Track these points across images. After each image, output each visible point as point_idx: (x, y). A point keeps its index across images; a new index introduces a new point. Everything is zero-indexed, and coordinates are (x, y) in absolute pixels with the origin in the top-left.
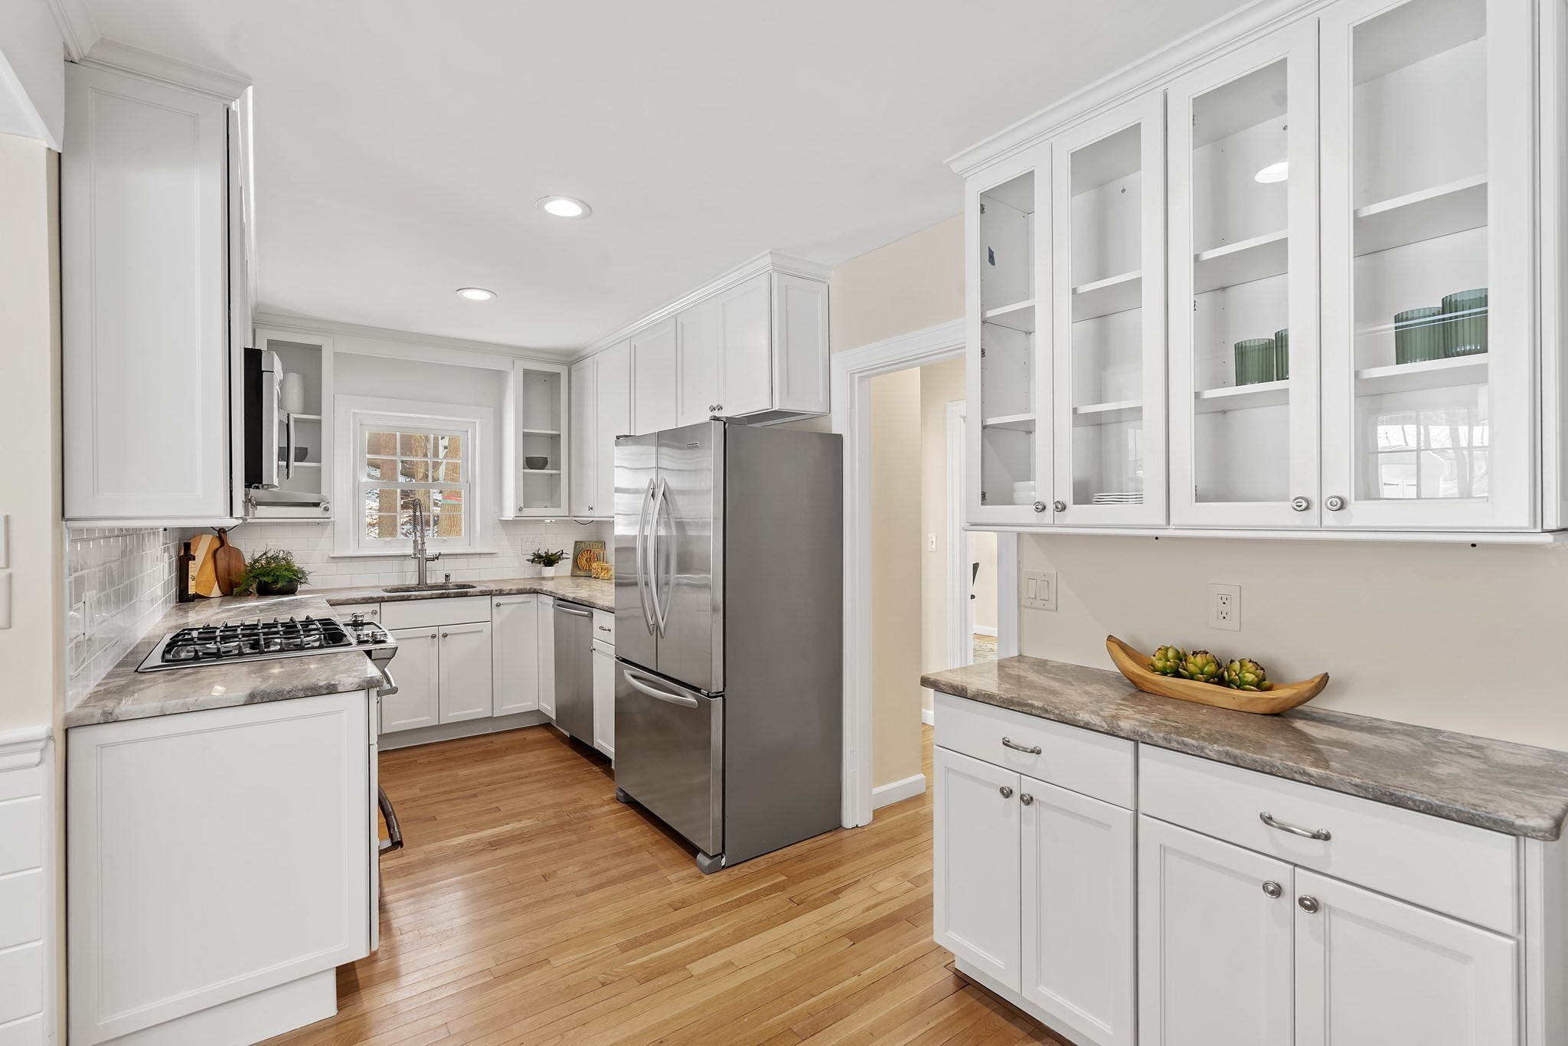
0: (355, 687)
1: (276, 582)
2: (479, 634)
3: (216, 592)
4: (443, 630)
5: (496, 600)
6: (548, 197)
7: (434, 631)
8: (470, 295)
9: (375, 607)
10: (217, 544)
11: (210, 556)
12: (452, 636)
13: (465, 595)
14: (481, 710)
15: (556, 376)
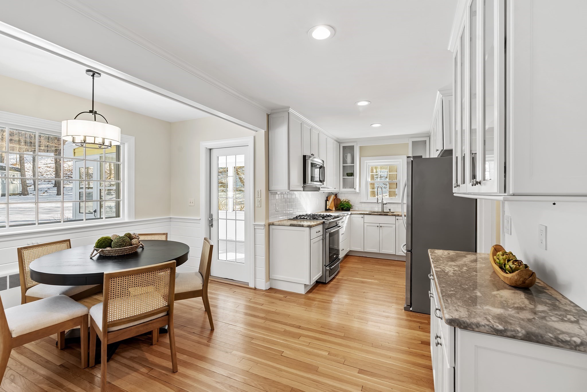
0: (306, 226)
1: (344, 208)
2: (392, 228)
3: (334, 209)
4: (381, 225)
5: (397, 217)
6: (358, 102)
7: (378, 225)
8: (374, 126)
9: (363, 216)
10: (335, 197)
11: (333, 200)
12: (383, 227)
13: (387, 215)
14: (392, 251)
15: (425, 142)
